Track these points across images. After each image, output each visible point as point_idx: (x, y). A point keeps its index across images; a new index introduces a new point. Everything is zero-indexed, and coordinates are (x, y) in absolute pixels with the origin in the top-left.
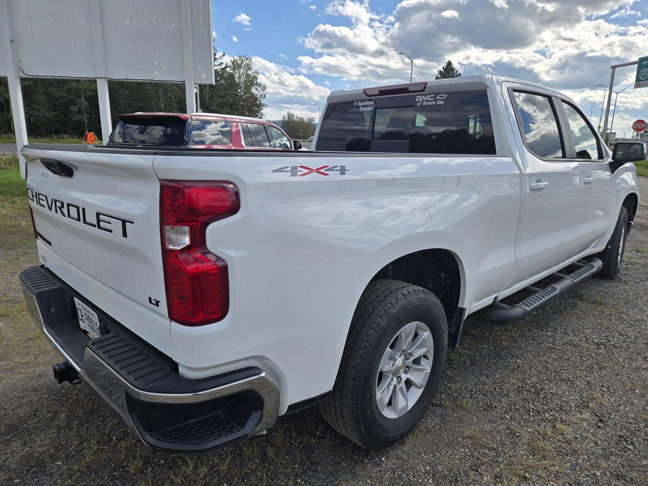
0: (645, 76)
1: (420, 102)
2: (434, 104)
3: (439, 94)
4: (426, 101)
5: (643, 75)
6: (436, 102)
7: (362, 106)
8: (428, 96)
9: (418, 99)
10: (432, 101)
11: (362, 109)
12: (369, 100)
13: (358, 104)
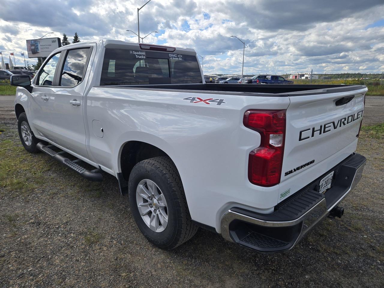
11: (138, 56)
12: (141, 51)
13: (133, 53)
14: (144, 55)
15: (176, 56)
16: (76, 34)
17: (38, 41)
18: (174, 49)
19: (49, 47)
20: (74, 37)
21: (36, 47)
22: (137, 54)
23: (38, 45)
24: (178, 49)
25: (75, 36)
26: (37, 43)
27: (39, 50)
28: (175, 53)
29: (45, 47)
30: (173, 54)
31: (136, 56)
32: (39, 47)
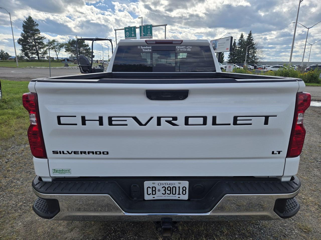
0: (128, 35)
1: (178, 49)
2: (186, 50)
3: (188, 46)
4: (182, 49)
5: (127, 35)
6: (187, 50)
7: (143, 49)
8: (182, 47)
9: (177, 47)
10: (185, 49)
11: (144, 50)
12: (148, 46)
13: (140, 47)
14: (150, 49)
15: (184, 47)
16: (251, 32)
17: (217, 41)
18: (181, 42)
19: (224, 44)
20: (249, 35)
21: (215, 45)
22: (144, 49)
23: (217, 44)
24: (184, 42)
25: (249, 33)
26: (217, 42)
27: (217, 47)
28: (182, 45)
29: (221, 44)
30: (181, 46)
31: (143, 50)
32: (217, 45)
